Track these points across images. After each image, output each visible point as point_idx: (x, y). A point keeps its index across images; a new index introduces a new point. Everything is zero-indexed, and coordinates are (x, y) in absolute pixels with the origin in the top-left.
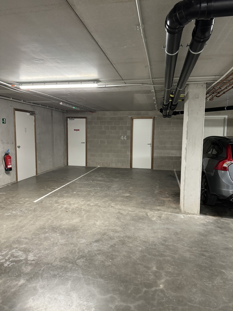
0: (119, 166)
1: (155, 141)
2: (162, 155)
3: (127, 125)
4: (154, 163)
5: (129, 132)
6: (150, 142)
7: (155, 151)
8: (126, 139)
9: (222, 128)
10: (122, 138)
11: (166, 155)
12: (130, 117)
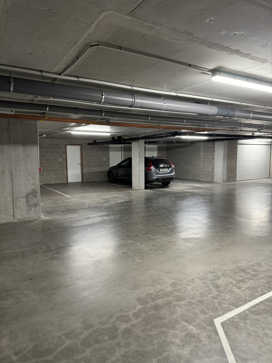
0: (58, 182)
1: (83, 161)
2: (89, 171)
3: (63, 150)
4: (84, 177)
5: (64, 155)
6: (80, 162)
7: (84, 168)
8: (62, 160)
9: (120, 153)
10: (59, 160)
11: (91, 171)
12: (64, 144)
